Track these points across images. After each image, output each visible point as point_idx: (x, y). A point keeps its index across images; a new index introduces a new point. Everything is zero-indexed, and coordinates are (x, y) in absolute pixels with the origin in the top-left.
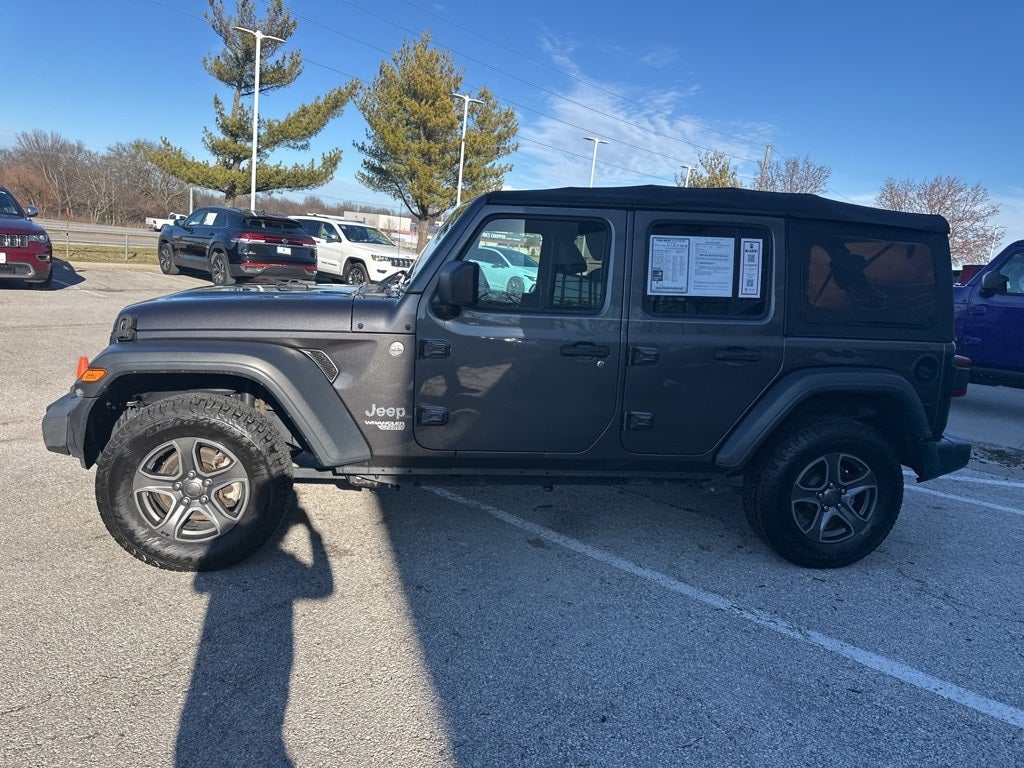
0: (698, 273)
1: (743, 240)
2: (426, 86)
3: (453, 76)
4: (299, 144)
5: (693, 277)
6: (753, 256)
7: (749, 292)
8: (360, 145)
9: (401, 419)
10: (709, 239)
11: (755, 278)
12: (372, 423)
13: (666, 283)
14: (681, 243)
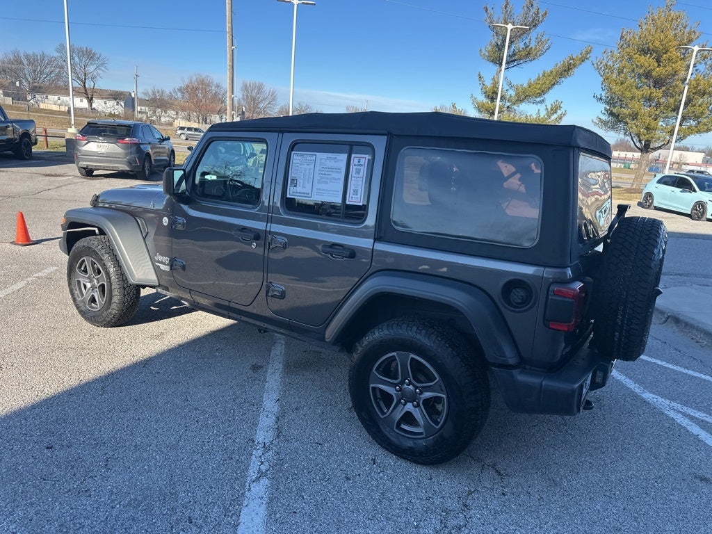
0: (319, 182)
1: (353, 155)
2: (657, 43)
3: (687, 30)
4: (538, 99)
5: (317, 186)
6: (359, 170)
7: (354, 200)
8: (599, 97)
9: (167, 265)
10: (330, 155)
11: (359, 188)
12: (158, 264)
13: (299, 189)
14: (310, 158)
